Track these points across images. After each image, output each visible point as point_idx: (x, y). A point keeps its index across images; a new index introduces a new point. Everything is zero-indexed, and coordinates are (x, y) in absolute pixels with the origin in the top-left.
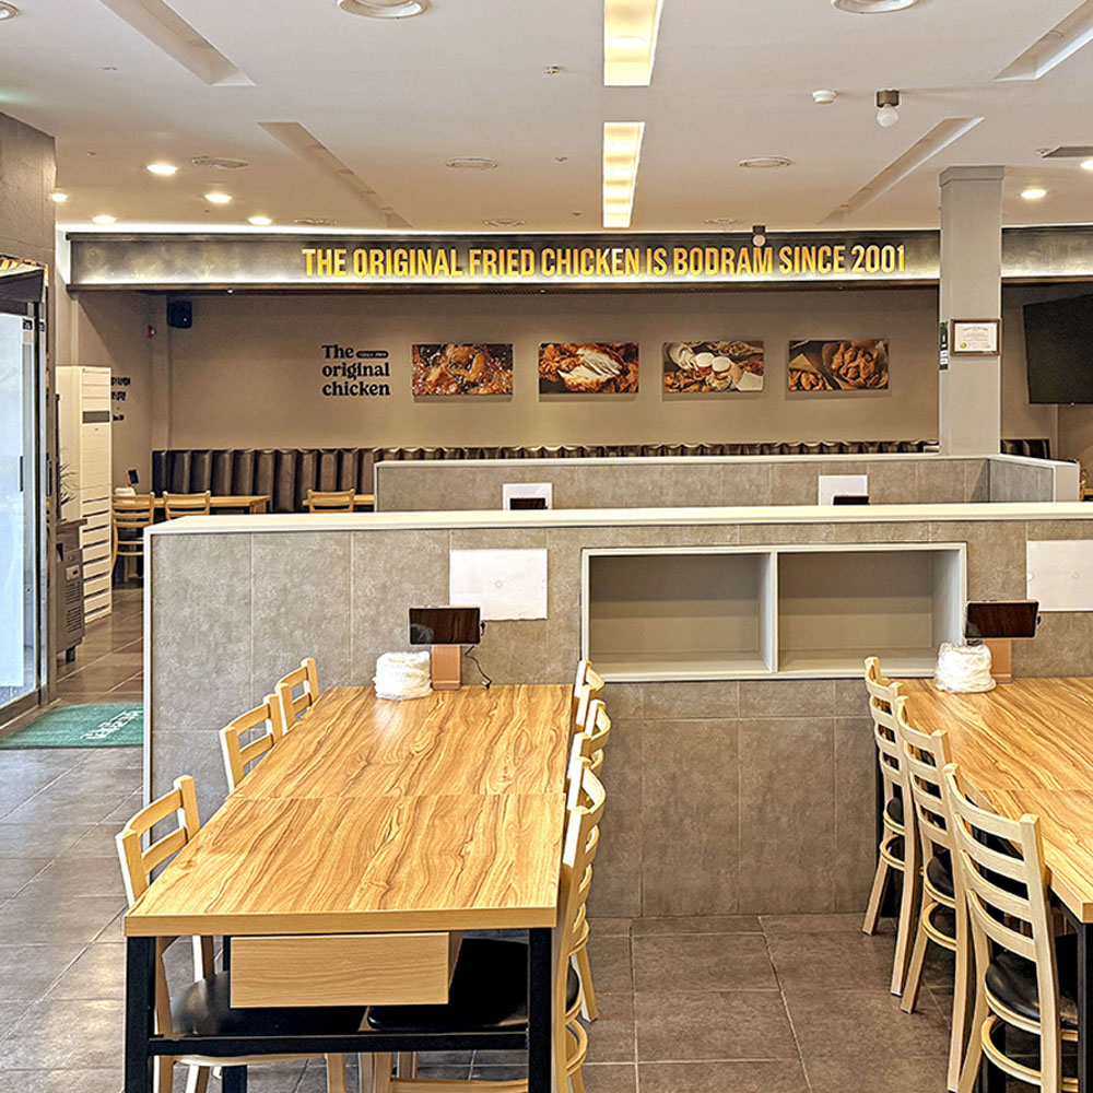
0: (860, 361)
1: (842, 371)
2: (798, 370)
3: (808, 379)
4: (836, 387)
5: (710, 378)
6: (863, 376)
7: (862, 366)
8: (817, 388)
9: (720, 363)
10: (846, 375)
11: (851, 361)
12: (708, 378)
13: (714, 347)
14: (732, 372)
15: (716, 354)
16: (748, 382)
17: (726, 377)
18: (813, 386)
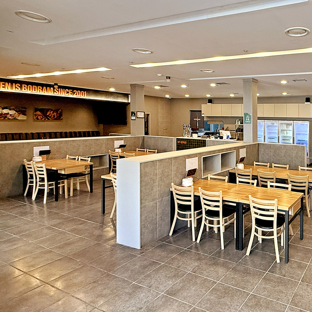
0: (55, 114)
1: (50, 116)
2: (37, 115)
3: (40, 117)
4: (48, 119)
5: (8, 116)
6: (56, 117)
7: (55, 115)
8: (43, 119)
9: (12, 112)
10: (51, 116)
11: (52, 114)
12: (7, 116)
13: (9, 108)
14: (16, 115)
15: (10, 110)
16: (21, 117)
17: (14, 116)
18: (42, 119)
